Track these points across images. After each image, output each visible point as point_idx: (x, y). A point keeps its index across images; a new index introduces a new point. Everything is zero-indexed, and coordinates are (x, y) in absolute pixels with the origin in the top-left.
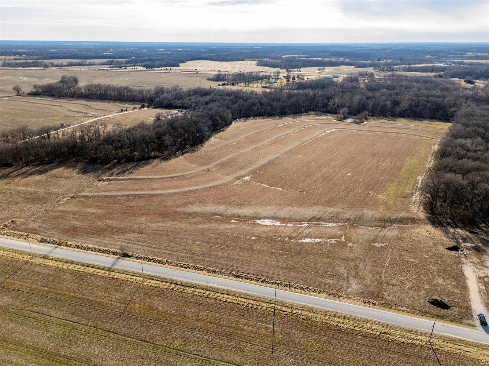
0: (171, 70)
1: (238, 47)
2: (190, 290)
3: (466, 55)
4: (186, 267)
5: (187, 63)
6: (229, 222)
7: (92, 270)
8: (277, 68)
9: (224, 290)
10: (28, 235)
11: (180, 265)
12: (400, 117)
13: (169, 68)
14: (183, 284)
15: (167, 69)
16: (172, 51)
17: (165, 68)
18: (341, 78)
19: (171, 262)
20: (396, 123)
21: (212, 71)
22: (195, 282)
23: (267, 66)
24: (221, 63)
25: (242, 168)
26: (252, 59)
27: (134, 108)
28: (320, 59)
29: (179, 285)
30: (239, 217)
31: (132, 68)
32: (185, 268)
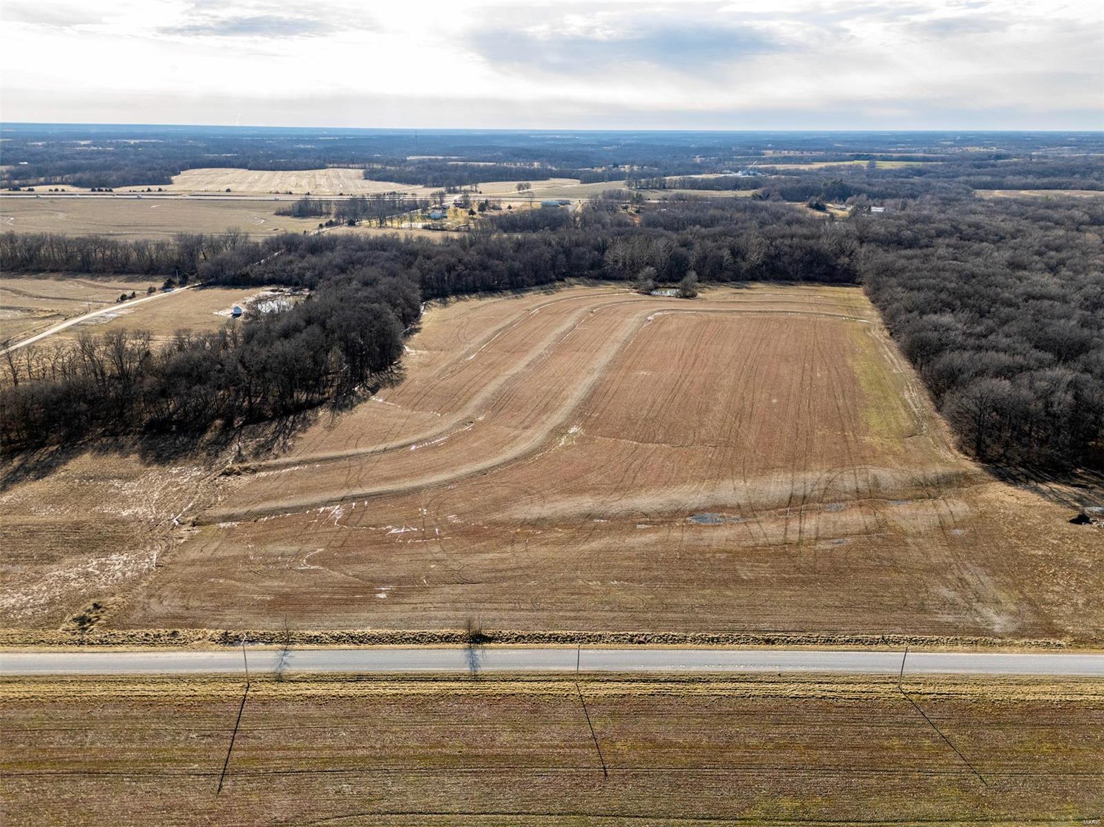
0: (160, 193)
1: (281, 136)
2: (701, 689)
3: (764, 154)
4: (641, 639)
5: (185, 175)
6: (633, 530)
7: (435, 688)
8: (416, 184)
9: (770, 674)
10: (174, 634)
11: (625, 639)
12: (750, 280)
13: (154, 188)
14: (673, 678)
15: (149, 190)
16: (117, 146)
17: (145, 188)
18: (577, 205)
19: (600, 636)
20: (751, 292)
21: (271, 193)
22: (694, 669)
23: (391, 181)
24: (275, 175)
25: (546, 409)
26: (343, 165)
27: (151, 291)
28: (491, 164)
29: (665, 681)
30: (646, 515)
31: (51, 190)
32: (640, 642)
